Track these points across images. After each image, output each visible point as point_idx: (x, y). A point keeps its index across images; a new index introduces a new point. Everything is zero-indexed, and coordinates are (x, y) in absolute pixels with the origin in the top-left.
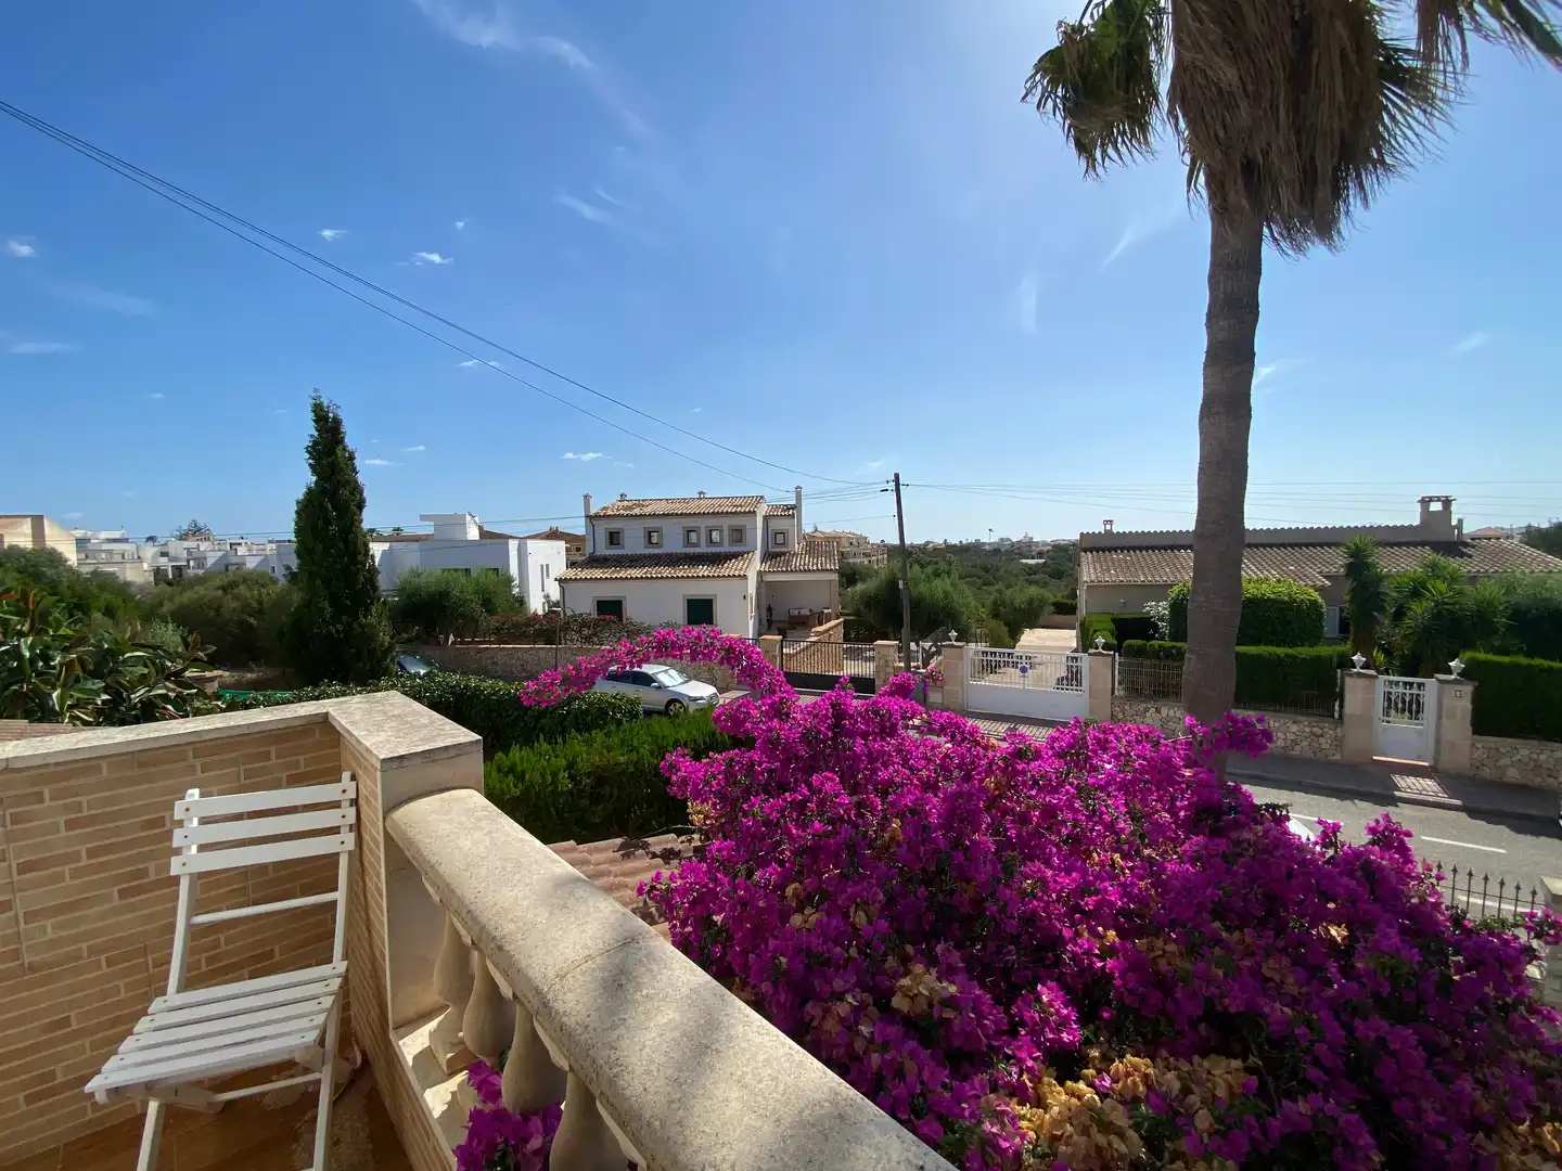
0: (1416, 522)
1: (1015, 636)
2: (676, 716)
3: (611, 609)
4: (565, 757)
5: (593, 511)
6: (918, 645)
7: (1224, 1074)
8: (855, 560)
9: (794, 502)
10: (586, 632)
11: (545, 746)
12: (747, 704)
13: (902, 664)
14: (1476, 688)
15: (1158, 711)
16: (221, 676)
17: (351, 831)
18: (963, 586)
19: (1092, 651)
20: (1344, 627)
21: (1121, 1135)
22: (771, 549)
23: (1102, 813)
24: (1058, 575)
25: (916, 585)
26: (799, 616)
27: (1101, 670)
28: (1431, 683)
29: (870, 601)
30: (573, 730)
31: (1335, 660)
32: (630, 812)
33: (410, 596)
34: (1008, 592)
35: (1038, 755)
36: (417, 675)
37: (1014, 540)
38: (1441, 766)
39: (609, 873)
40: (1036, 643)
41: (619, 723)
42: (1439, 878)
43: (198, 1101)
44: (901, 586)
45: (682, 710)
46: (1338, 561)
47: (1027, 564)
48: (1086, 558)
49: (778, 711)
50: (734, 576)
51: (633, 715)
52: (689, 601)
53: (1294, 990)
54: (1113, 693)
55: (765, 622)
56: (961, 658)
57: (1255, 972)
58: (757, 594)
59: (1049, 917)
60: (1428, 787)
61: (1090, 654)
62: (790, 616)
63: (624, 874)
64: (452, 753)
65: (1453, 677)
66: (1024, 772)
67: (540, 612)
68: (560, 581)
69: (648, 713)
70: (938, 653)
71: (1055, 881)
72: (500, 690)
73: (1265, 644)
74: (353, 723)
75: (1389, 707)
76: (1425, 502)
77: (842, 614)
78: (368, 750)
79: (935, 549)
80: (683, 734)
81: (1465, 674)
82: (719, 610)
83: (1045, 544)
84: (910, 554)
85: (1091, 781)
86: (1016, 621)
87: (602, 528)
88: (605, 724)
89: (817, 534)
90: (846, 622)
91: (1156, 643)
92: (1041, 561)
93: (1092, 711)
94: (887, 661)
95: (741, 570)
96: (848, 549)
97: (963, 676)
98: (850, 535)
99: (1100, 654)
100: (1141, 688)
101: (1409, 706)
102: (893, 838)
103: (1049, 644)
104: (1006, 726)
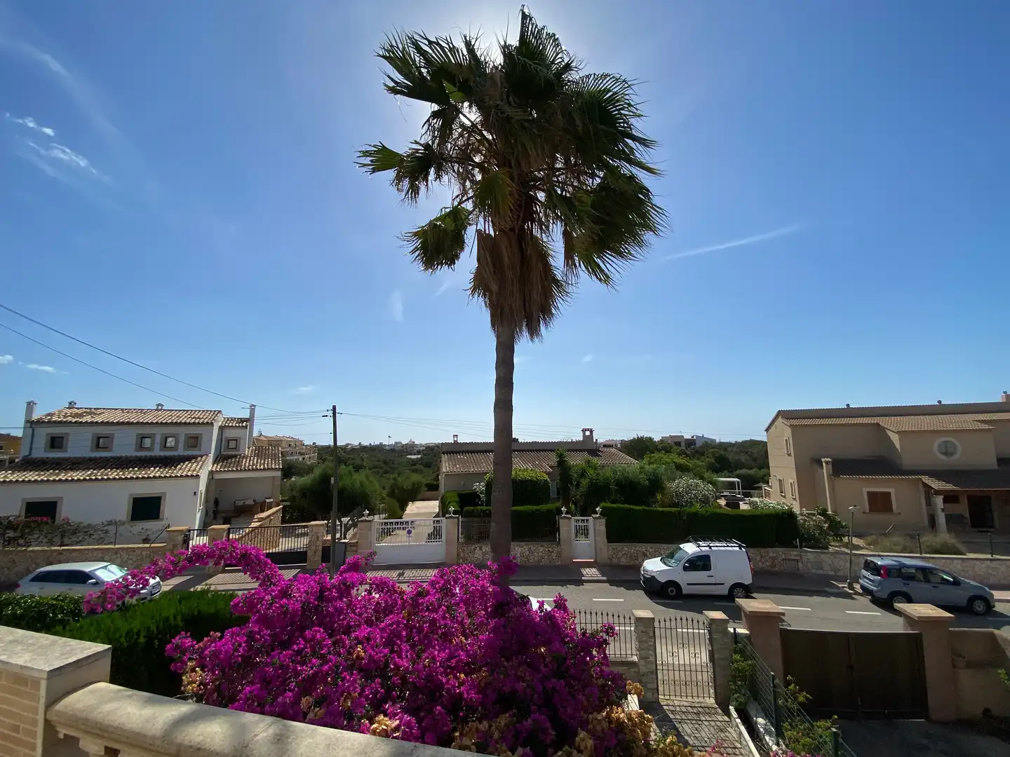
0: (581, 439)
1: (403, 507)
3: (43, 510)
5: (35, 417)
6: (341, 521)
8: (292, 458)
9: (247, 416)
10: (11, 534)
13: (329, 538)
14: (606, 520)
15: (481, 549)
18: (371, 476)
19: (447, 516)
20: (558, 493)
22: (223, 453)
23: (458, 617)
24: (428, 465)
25: (343, 480)
26: (243, 506)
27: (450, 526)
28: (590, 518)
29: (305, 492)
31: (555, 511)
34: (400, 479)
37: (404, 443)
38: (598, 561)
40: (416, 511)
42: (575, 617)
44: (332, 482)
46: (554, 459)
47: (411, 459)
48: (445, 458)
50: (186, 476)
52: (135, 499)
54: (458, 540)
55: (211, 514)
56: (370, 529)
58: (207, 490)
59: (436, 675)
60: (594, 572)
61: (446, 518)
62: (235, 506)
65: (598, 515)
66: (422, 604)
70: (354, 526)
75: (577, 533)
76: (584, 431)
77: (283, 501)
79: (352, 449)
81: (602, 514)
82: (167, 509)
83: (421, 445)
85: (453, 602)
86: (404, 497)
87: (42, 435)
89: (262, 438)
90: (285, 507)
91: (479, 508)
92: (419, 456)
93: (447, 553)
94: (318, 537)
95: (194, 471)
96: (288, 450)
97: (370, 542)
98: (289, 439)
99: (451, 517)
100: (473, 535)
101: (584, 532)
102: (358, 657)
103: (423, 511)
104: (397, 572)
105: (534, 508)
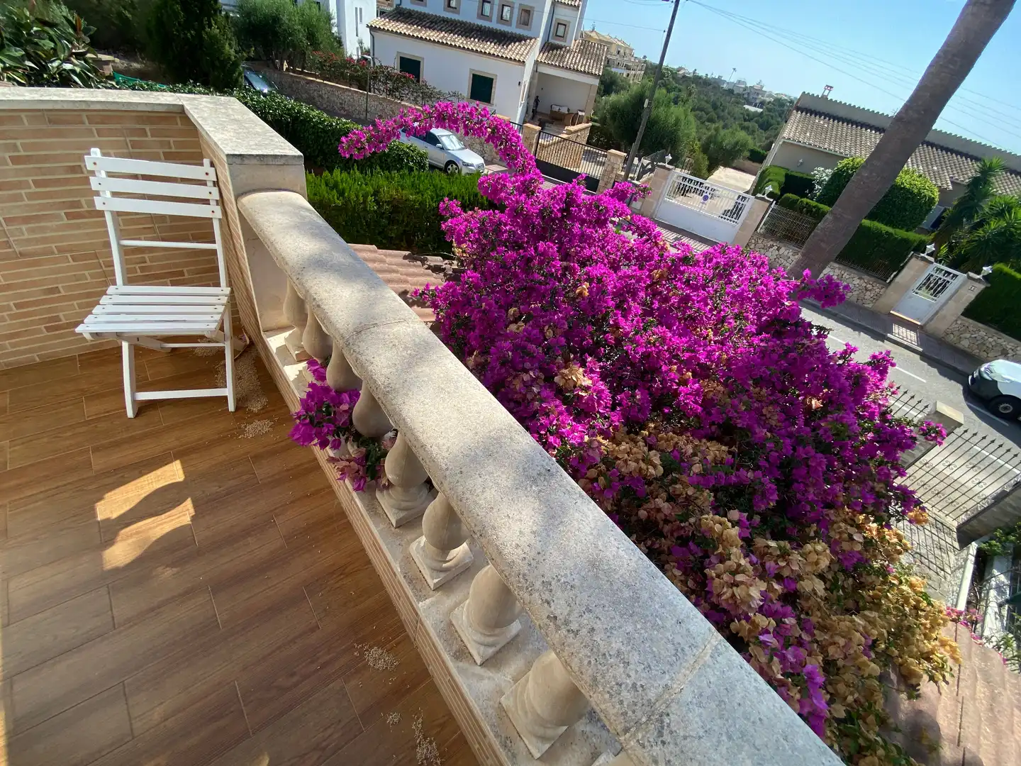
1: (711, 168)
2: (452, 174)
3: (411, 66)
4: (372, 186)
6: (640, 160)
7: (715, 450)
8: (617, 70)
10: (390, 84)
11: (358, 173)
12: (504, 178)
13: (623, 173)
14: (986, 288)
15: (778, 249)
16: (113, 61)
17: (217, 204)
18: (691, 118)
19: (759, 195)
20: (936, 224)
21: (655, 467)
22: (551, 40)
24: (765, 126)
25: (657, 107)
26: (558, 113)
27: (757, 210)
28: (963, 276)
29: (616, 113)
30: (378, 167)
31: (915, 244)
32: (414, 236)
33: (248, 15)
34: (722, 132)
35: (697, 263)
36: (260, 93)
37: (748, 85)
38: (926, 327)
39: (397, 272)
40: (723, 179)
41: (411, 169)
43: (156, 345)
44: (645, 106)
45: (457, 171)
47: (748, 110)
48: (796, 116)
49: (526, 189)
50: (515, 60)
51: (421, 166)
52: (474, 76)
53: (774, 423)
54: (757, 229)
55: (531, 113)
56: (666, 178)
57: (759, 411)
58: (531, 83)
59: (658, 358)
60: (910, 337)
61: (757, 198)
62: (551, 111)
63: (407, 275)
64: (282, 161)
65: (978, 277)
66: (683, 272)
67: (355, 58)
68: (373, 29)
69: (432, 167)
70: (652, 170)
71: (670, 340)
72: (325, 121)
73: (878, 221)
74: (204, 119)
75: (924, 284)
77: (592, 119)
78: (216, 144)
79: (684, 77)
80: (455, 189)
81: (987, 278)
82: (498, 92)
83: (770, 96)
84: (663, 75)
86: (718, 156)
88: (402, 168)
89: (593, 35)
90: (592, 127)
91: (805, 200)
92: (760, 110)
93: (736, 238)
94: (613, 168)
95: (522, 55)
96: (614, 58)
97: (662, 193)
98: (620, 44)
99: (763, 199)
100: (777, 230)
101: (936, 287)
102: (581, 293)
103: (732, 182)
104: (675, 235)
105: (885, 228)
